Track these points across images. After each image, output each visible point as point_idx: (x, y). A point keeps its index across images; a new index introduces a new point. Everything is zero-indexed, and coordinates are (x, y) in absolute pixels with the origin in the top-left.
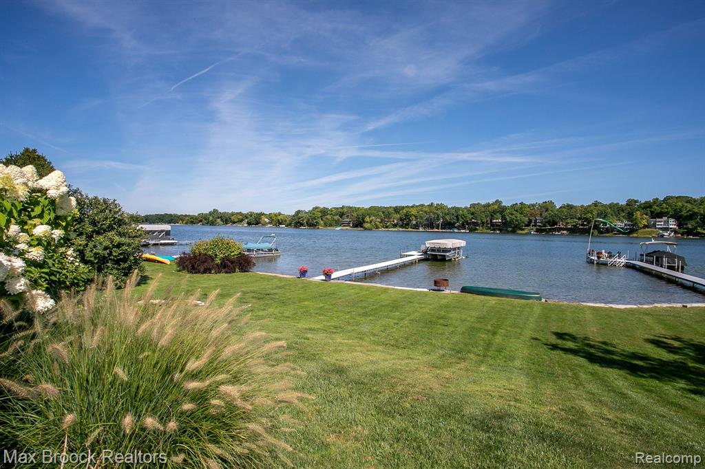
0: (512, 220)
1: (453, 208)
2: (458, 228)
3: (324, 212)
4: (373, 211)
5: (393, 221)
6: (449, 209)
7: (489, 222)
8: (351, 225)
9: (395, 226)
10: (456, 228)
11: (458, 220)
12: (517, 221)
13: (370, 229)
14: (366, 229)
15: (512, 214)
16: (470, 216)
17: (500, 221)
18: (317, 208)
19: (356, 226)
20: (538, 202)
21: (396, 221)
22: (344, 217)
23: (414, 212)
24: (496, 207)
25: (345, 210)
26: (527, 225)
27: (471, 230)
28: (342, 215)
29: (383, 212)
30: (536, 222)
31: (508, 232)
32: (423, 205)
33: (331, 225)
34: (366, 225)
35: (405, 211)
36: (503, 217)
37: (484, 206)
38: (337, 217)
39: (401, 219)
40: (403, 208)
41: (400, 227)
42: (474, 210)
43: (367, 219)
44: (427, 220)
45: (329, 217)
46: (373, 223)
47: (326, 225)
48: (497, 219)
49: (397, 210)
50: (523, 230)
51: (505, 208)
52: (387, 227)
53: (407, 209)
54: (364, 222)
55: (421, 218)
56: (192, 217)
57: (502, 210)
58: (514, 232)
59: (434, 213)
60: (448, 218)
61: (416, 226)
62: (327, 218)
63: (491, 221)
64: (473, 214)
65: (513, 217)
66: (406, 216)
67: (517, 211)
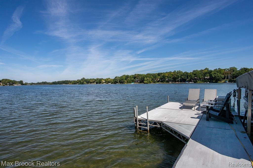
0: (215, 77)
1: (185, 73)
2: (188, 81)
3: (127, 77)
4: (148, 75)
5: (158, 80)
6: (183, 73)
7: (203, 78)
8: (139, 82)
9: (158, 82)
10: (187, 81)
11: (188, 78)
12: (218, 77)
13: (147, 83)
14: (145, 83)
15: (215, 74)
16: (194, 76)
17: (209, 77)
18: (124, 75)
19: (141, 82)
20: (227, 68)
21: (159, 80)
22: (136, 79)
23: (167, 75)
24: (206, 71)
25: (136, 76)
26: (224, 79)
27: (195, 82)
28: (135, 78)
29: (153, 76)
30: (228, 77)
31: (213, 82)
32: (171, 72)
33: (130, 82)
34: (145, 82)
35: (162, 75)
36: (211, 75)
37: (200, 71)
38: (133, 79)
39: (161, 79)
40: (162, 73)
41: (161, 82)
42: (195, 73)
43: (146, 79)
44: (173, 78)
45: (129, 79)
46: (148, 81)
47: (128, 82)
48: (207, 76)
49: (159, 74)
50: (221, 81)
51: (211, 71)
52: (155, 82)
53: (163, 74)
54: (144, 80)
55: (170, 77)
56: (74, 81)
57: (210, 72)
58: (216, 82)
59: (176, 75)
60: (183, 77)
61: (168, 82)
62: (128, 80)
63: (204, 77)
64: (195, 75)
65: (216, 75)
66: (163, 77)
67: (218, 72)
